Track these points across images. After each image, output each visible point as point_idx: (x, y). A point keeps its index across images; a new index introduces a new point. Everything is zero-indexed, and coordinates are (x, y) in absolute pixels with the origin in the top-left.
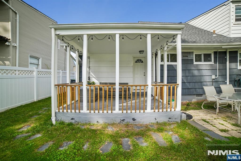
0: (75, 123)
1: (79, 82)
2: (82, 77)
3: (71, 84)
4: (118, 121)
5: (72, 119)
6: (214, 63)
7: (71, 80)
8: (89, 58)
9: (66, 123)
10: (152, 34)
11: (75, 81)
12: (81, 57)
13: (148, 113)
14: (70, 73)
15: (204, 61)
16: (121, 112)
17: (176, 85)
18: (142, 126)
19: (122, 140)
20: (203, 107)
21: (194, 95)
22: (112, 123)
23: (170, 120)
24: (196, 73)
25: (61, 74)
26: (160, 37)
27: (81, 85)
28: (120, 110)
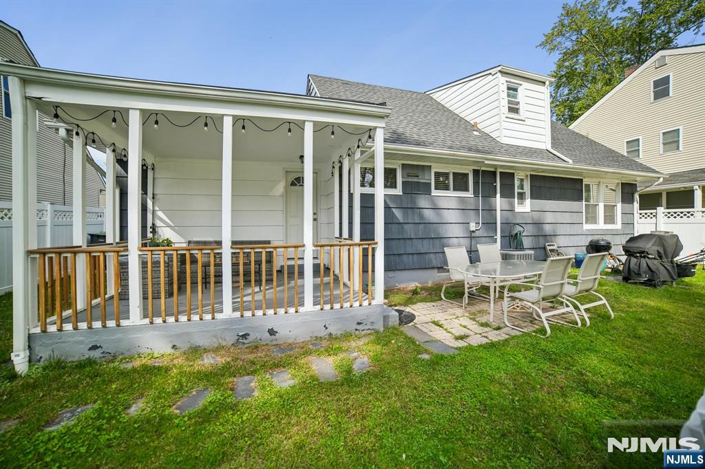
0: (103, 359)
1: (118, 240)
2: (127, 227)
3: (87, 246)
4: (230, 339)
5: (94, 348)
6: (473, 196)
7: (92, 236)
8: (153, 169)
9: (69, 365)
10: (315, 123)
11: (104, 237)
12: (123, 162)
13: (305, 315)
14: (85, 213)
15: (455, 189)
16: (238, 314)
17: (371, 244)
18: (291, 347)
19: (235, 379)
20: (445, 296)
21: (433, 268)
22: (216, 345)
23: (359, 327)
24: (429, 215)
25: (49, 216)
26: (336, 130)
27: (122, 249)
28: (234, 310)
